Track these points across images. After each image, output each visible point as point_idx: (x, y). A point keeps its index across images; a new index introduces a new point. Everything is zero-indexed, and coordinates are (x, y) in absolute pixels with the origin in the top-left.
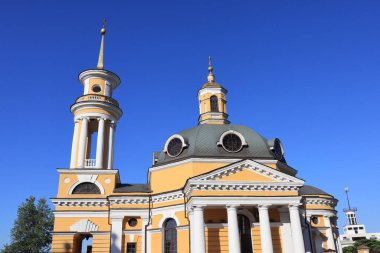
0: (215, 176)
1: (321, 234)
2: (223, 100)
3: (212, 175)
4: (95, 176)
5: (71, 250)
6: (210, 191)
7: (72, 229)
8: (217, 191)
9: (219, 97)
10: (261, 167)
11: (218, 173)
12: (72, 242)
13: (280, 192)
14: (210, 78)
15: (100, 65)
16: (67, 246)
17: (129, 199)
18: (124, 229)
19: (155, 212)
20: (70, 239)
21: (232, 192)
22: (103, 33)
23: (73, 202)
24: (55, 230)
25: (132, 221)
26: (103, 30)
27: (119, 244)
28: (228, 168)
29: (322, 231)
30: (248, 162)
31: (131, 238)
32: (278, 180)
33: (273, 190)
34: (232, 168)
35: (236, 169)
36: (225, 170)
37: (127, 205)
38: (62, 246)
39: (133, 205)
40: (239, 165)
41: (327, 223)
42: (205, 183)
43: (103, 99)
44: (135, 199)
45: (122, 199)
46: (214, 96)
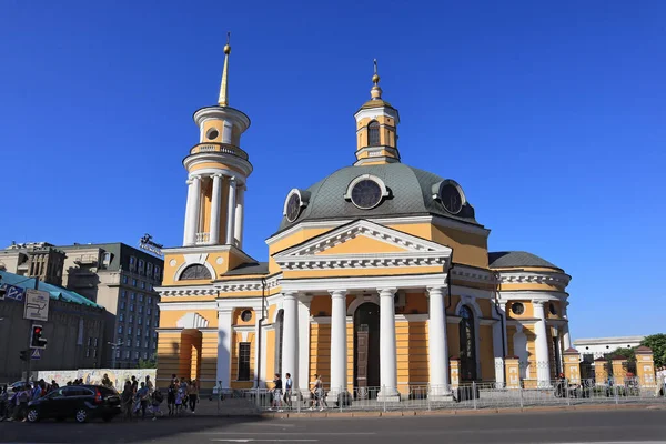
0: (312, 249)
1: (526, 330)
2: (386, 126)
3: (307, 247)
4: (205, 255)
5: (179, 351)
6: (306, 271)
7: (179, 325)
8: (316, 271)
9: (382, 121)
10: (383, 231)
11: (317, 243)
12: (179, 341)
13: (413, 268)
14: (374, 93)
15: (222, 99)
16: (175, 345)
17: (238, 284)
18: (234, 324)
19: (270, 301)
20: (177, 336)
21: (337, 270)
22: (227, 52)
23: (178, 290)
24: (161, 326)
25: (245, 313)
26: (226, 48)
27: (228, 343)
28: (331, 236)
29: (526, 325)
30: (362, 224)
31: (244, 337)
32: (411, 249)
33: (401, 264)
34: (338, 234)
35: (344, 235)
36: (327, 238)
37: (237, 292)
38: (169, 346)
39: (245, 292)
40: (348, 230)
41: (538, 312)
42: (297, 259)
43: (217, 148)
44: (246, 284)
45: (230, 285)
46: (374, 121)
